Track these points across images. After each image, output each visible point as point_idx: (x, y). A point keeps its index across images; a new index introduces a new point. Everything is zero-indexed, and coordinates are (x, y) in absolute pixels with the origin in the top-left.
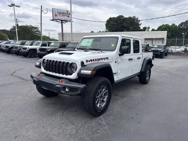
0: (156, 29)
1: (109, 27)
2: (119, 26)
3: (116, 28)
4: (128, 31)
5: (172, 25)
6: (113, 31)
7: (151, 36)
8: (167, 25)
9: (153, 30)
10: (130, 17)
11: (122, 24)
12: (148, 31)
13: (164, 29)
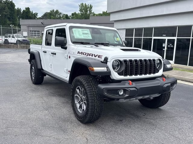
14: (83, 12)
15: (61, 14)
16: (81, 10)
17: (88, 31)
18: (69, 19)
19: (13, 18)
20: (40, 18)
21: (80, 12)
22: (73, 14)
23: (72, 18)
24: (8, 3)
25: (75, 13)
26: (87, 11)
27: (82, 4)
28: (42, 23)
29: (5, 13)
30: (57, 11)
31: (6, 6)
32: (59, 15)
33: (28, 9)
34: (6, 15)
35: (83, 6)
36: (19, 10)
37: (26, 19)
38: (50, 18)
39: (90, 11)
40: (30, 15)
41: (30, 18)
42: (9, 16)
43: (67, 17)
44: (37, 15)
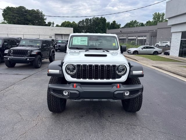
0: (60, 25)
1: (9, 18)
2: (21, 18)
3: (18, 20)
4: (33, 25)
5: (73, 23)
6: (14, 24)
7: (61, 32)
8: (68, 22)
9: (57, 26)
10: (33, 10)
11: (25, 16)
12: (53, 26)
13: (67, 25)
14: (156, 20)
15: (138, 23)
16: (154, 18)
17: (86, 39)
18: (144, 26)
19: (104, 29)
20: (123, 28)
21: (153, 20)
22: (147, 22)
23: (147, 25)
24: (102, 19)
25: (149, 21)
26: (159, 18)
27: (156, 13)
28: (120, 31)
29: (100, 26)
30: (135, 21)
31: (101, 21)
32: (137, 24)
33: (114, 22)
34: (100, 28)
35: (156, 15)
36: (109, 23)
37: (113, 29)
38: (130, 27)
39: (162, 18)
40: (116, 26)
41: (115, 28)
42: (102, 28)
43: (142, 25)
44: (120, 25)
